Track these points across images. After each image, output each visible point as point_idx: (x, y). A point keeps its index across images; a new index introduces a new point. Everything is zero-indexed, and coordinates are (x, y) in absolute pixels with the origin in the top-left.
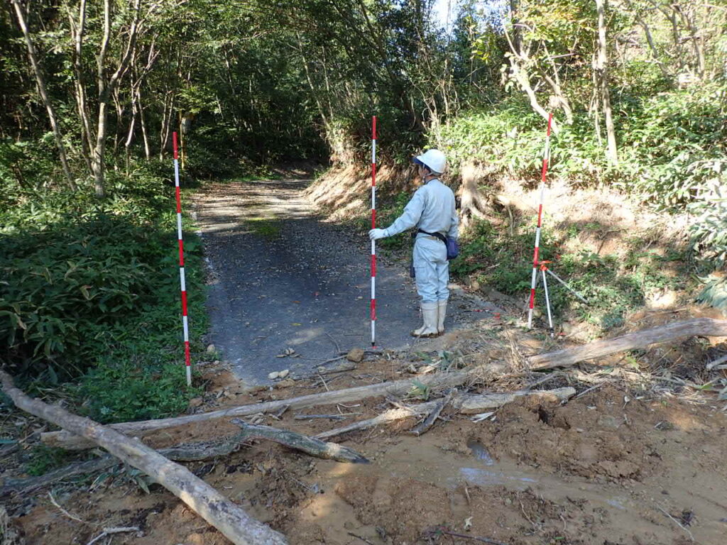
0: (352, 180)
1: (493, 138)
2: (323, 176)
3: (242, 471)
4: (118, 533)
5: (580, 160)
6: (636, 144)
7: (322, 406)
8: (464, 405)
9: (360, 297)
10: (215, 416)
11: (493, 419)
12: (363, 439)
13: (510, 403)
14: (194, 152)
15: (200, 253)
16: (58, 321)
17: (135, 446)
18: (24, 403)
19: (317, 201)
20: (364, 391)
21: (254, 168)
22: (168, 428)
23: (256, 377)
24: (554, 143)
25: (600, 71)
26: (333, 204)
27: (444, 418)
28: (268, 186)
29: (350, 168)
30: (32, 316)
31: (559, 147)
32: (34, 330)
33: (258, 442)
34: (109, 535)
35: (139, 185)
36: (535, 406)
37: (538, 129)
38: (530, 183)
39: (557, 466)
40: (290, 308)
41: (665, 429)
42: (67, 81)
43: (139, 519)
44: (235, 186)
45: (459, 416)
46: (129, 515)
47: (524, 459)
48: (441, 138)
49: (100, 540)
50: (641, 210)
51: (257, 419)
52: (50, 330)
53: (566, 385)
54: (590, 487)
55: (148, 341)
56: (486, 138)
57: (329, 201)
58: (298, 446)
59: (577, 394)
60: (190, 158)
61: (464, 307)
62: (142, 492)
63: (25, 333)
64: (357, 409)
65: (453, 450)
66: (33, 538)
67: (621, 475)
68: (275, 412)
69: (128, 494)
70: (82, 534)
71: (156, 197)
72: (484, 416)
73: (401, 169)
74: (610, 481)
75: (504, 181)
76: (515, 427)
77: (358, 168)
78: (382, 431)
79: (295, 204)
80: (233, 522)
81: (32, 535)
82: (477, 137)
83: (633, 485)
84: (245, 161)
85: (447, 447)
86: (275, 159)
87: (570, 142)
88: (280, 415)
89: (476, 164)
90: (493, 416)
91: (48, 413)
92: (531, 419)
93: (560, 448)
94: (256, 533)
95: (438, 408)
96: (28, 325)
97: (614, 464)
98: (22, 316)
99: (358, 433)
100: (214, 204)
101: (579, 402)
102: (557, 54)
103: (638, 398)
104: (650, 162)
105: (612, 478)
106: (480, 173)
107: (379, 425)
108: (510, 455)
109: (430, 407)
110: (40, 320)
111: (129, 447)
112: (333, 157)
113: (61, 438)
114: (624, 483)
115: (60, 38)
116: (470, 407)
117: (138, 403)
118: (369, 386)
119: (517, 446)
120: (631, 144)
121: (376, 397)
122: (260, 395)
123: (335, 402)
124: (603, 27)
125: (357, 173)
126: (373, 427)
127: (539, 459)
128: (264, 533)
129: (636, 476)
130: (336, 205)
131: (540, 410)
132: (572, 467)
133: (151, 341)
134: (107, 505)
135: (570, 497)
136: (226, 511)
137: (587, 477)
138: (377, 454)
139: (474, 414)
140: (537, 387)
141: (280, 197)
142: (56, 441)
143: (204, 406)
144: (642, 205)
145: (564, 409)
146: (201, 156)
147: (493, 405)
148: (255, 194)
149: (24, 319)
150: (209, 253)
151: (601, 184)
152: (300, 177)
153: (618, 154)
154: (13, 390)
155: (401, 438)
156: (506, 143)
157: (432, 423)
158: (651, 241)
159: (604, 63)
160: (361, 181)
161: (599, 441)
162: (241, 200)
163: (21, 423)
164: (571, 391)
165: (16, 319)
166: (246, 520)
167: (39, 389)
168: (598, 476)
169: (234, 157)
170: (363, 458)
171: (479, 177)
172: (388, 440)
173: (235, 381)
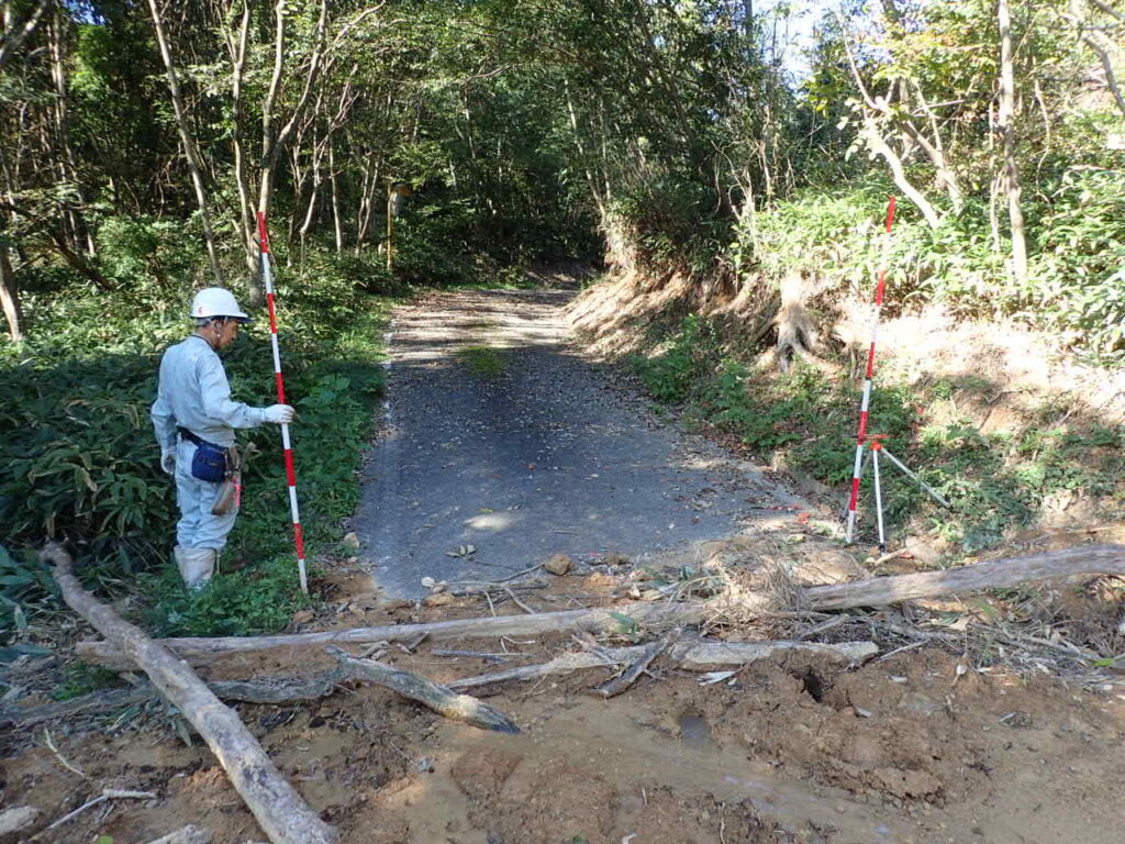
0: (631, 294)
1: (832, 235)
2: (593, 287)
3: (332, 726)
4: (125, 798)
5: (966, 273)
6: (1060, 249)
7: (479, 639)
8: (688, 656)
9: (595, 475)
10: (318, 640)
11: (732, 683)
12: (523, 694)
13: (764, 660)
14: (408, 243)
15: (379, 394)
16: (140, 482)
17: (178, 673)
18: (74, 596)
19: (577, 324)
20: (543, 621)
21: (497, 270)
22: (247, 652)
23: (402, 586)
24: (926, 245)
25: (1002, 129)
26: (596, 329)
27: (652, 674)
28: (514, 298)
29: (631, 274)
30: (107, 473)
31: (934, 251)
32: (105, 494)
33: (367, 685)
34: (110, 800)
35: (313, 290)
36: (802, 667)
37: (909, 221)
38: (891, 308)
39: (809, 768)
40: (486, 485)
41: (1017, 725)
42: (224, 136)
43: (161, 782)
44: (461, 296)
45: (681, 673)
46: (151, 775)
47: (760, 751)
48: (758, 233)
49: (96, 806)
50: (1062, 359)
51: (376, 651)
52: (129, 494)
53: (867, 638)
54: (853, 807)
55: (265, 520)
56: (820, 233)
57: (592, 325)
58: (417, 697)
59: (881, 654)
60: (401, 252)
61: (753, 501)
62: (181, 743)
63: (94, 497)
64: (529, 648)
65: (652, 726)
66: (17, 792)
67: (909, 795)
68: (406, 642)
69: (160, 743)
70: (78, 794)
71: (336, 309)
72: (718, 677)
73: (700, 280)
74: (888, 802)
75: (847, 304)
76: (759, 698)
77: (642, 276)
78: (554, 685)
79: (542, 327)
80: (267, 801)
81: (14, 788)
82: (806, 232)
83: (927, 813)
84: (484, 259)
85: (643, 720)
86: (529, 257)
87: (952, 244)
88: (413, 646)
89: (805, 275)
90: (733, 677)
91: (94, 614)
92: (788, 687)
93: (818, 739)
94: (292, 820)
95: (646, 657)
96: (99, 485)
97: (901, 774)
98: (91, 472)
99: (516, 684)
100: (422, 323)
101: (881, 668)
102: (940, 101)
103: (983, 670)
104: (1079, 281)
105: (890, 798)
106: (811, 289)
107: (549, 675)
108: (742, 743)
109: (634, 654)
110: (117, 479)
111: (170, 675)
112: (608, 258)
113: (100, 652)
114: (911, 809)
115: (216, 73)
116: (697, 660)
117: (219, 611)
118: (554, 614)
119: (754, 730)
120: (1051, 248)
121: (561, 631)
122: (399, 613)
123: (498, 633)
124: (1008, 59)
125: (638, 284)
126: (540, 677)
127: (784, 754)
128: (303, 822)
129: (937, 797)
130: (601, 331)
131: (809, 674)
132: (833, 773)
133: (269, 520)
134: (127, 757)
135: (814, 821)
136: (263, 784)
137: (852, 791)
138: (533, 721)
139: (703, 672)
140: (815, 638)
141: (522, 316)
142: (94, 655)
143: (315, 623)
144: (1064, 352)
145: (848, 678)
146: (419, 250)
147: (736, 659)
148: (489, 310)
149: (95, 476)
150: (393, 394)
151: (998, 315)
152: (565, 286)
153: (1029, 264)
154: (65, 577)
155: (579, 699)
156: (854, 242)
157: (632, 680)
158: (1069, 412)
159: (1009, 117)
160: (641, 298)
161: (886, 733)
162: (462, 318)
163: (69, 626)
164: (870, 648)
165: (83, 475)
166: (285, 800)
167: (100, 578)
168: (870, 791)
169: (469, 253)
170: (511, 724)
171: (808, 294)
172: (560, 700)
173: (371, 590)
